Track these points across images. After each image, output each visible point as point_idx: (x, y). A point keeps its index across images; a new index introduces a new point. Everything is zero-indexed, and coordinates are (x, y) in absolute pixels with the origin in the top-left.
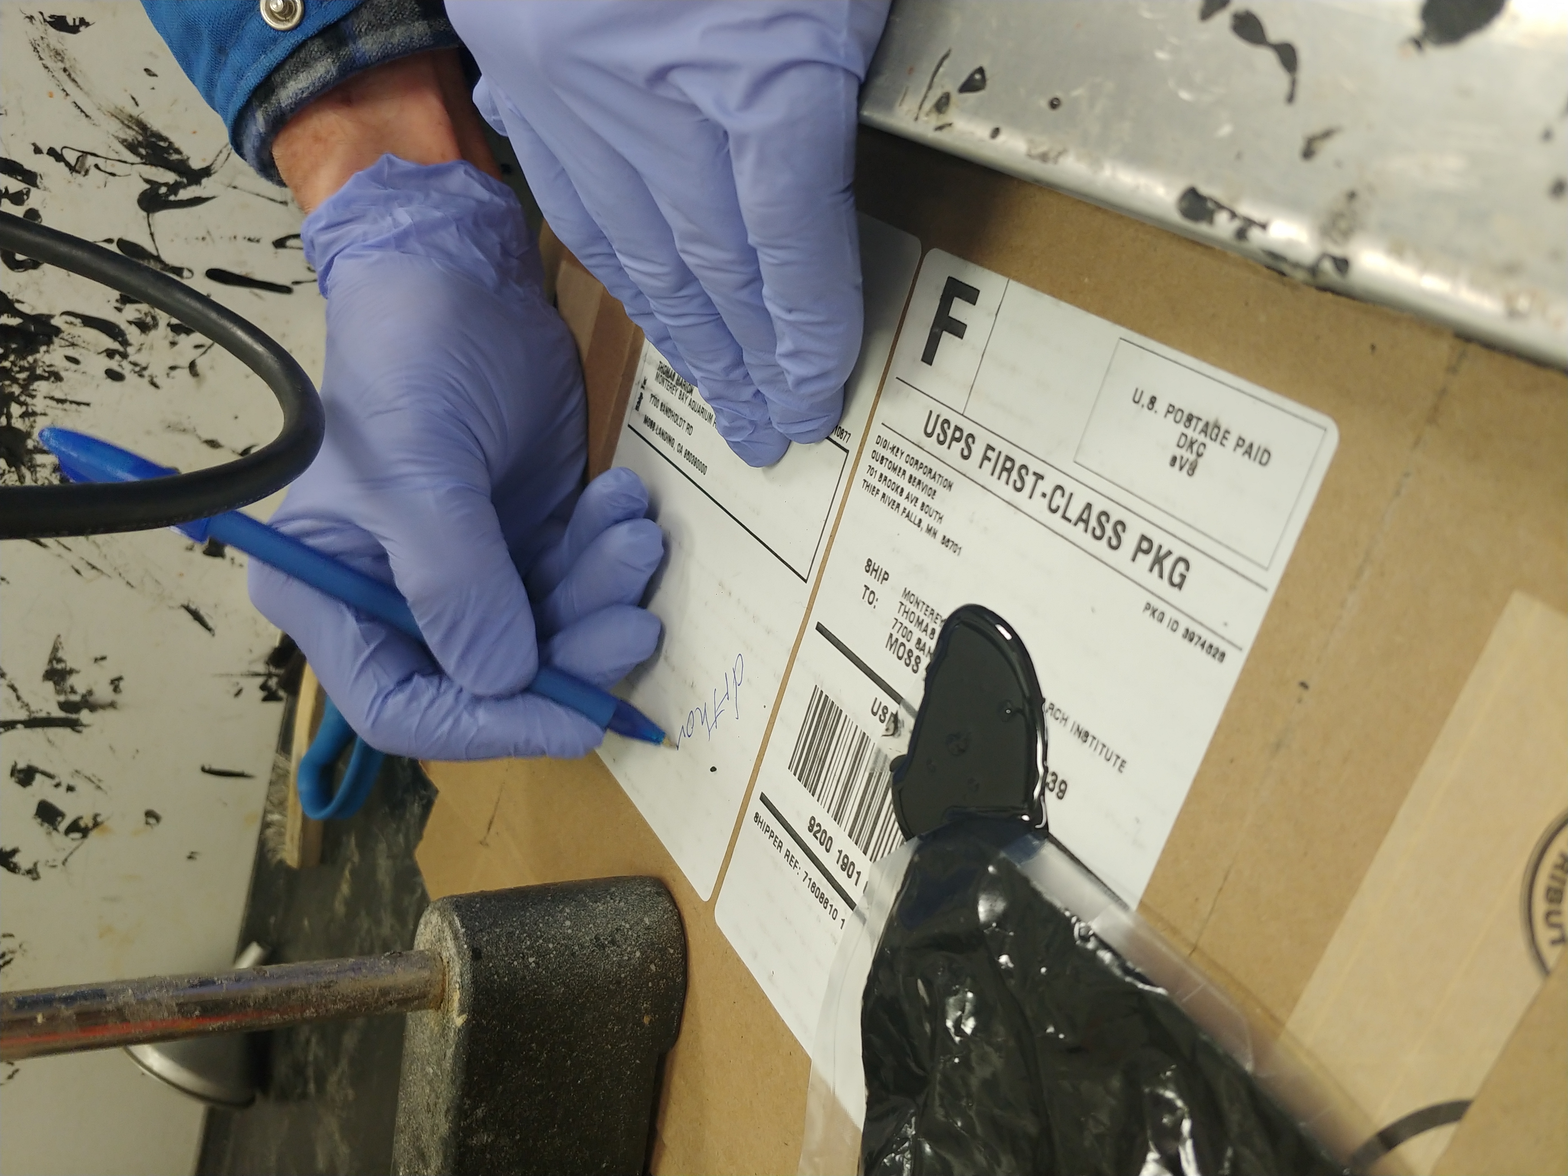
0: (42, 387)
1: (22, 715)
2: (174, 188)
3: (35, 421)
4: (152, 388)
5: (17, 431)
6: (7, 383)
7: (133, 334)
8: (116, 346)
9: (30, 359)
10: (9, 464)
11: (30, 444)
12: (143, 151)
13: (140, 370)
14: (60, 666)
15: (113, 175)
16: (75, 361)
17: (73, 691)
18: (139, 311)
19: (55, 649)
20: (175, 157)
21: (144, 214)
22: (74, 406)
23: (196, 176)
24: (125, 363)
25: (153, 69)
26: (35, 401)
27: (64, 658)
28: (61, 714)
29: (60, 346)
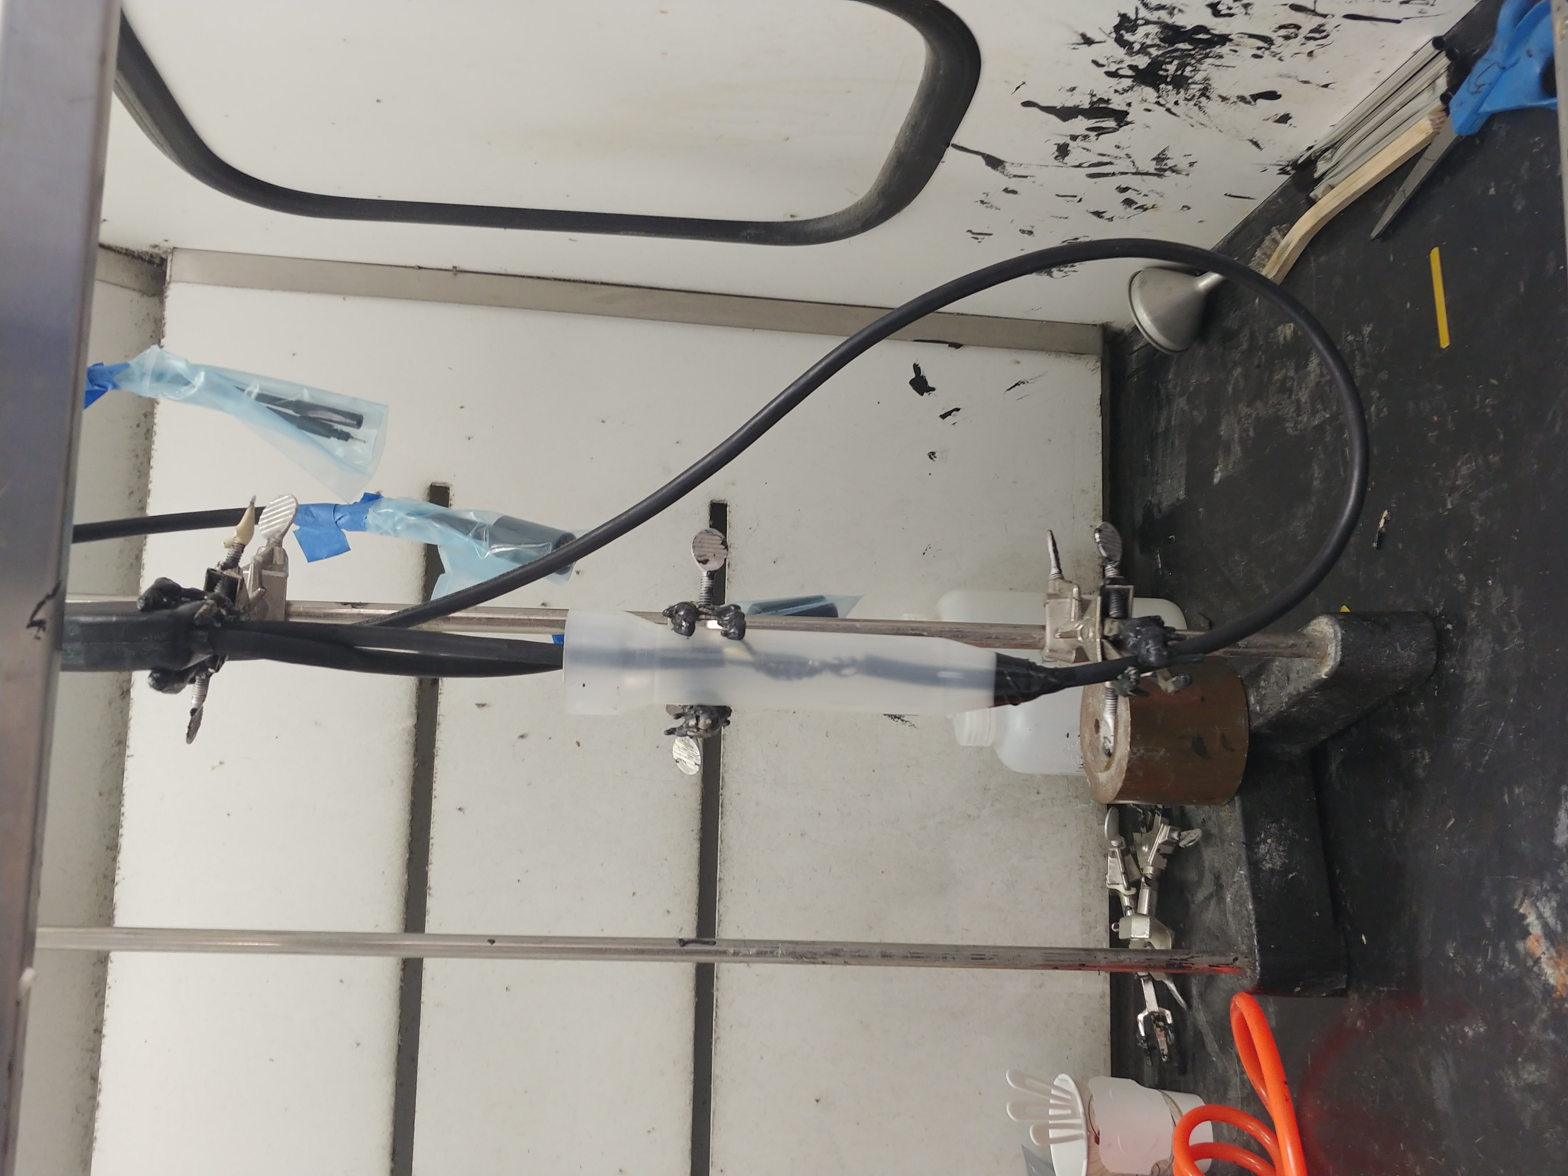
0: (1209, 61)
1: (1134, 171)
4: (1279, 61)
5: (1185, 76)
6: (1189, 59)
7: (1279, 41)
8: (1266, 45)
9: (1208, 50)
10: (1174, 88)
11: (1190, 81)
14: (1163, 156)
16: (1236, 51)
17: (1166, 164)
18: (1289, 31)
19: (1164, 151)
22: (1225, 68)
24: (1267, 52)
26: (1202, 66)
27: (1168, 154)
28: (1155, 172)
29: (1229, 45)
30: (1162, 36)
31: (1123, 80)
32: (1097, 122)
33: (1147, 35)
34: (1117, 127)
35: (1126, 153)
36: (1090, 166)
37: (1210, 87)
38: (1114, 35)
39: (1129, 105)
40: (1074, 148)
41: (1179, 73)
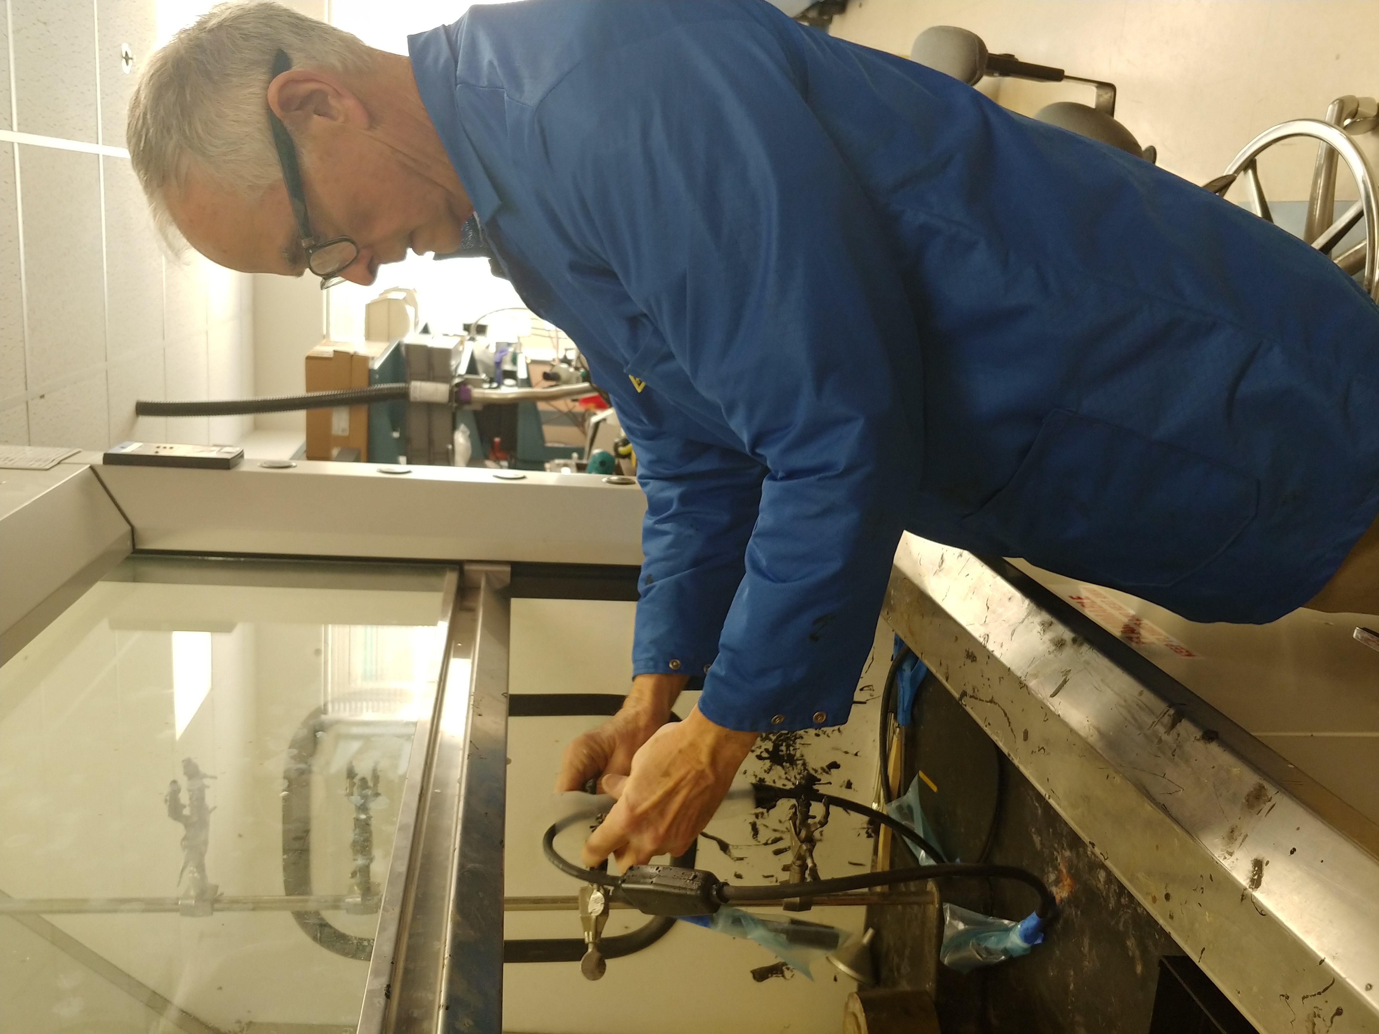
3: (796, 751)
10: (790, 764)
22: (806, 746)
26: (797, 745)
31: (766, 761)
35: (785, 827)
36: (772, 843)
37: (806, 762)
39: (774, 782)
40: (759, 825)
41: (788, 752)
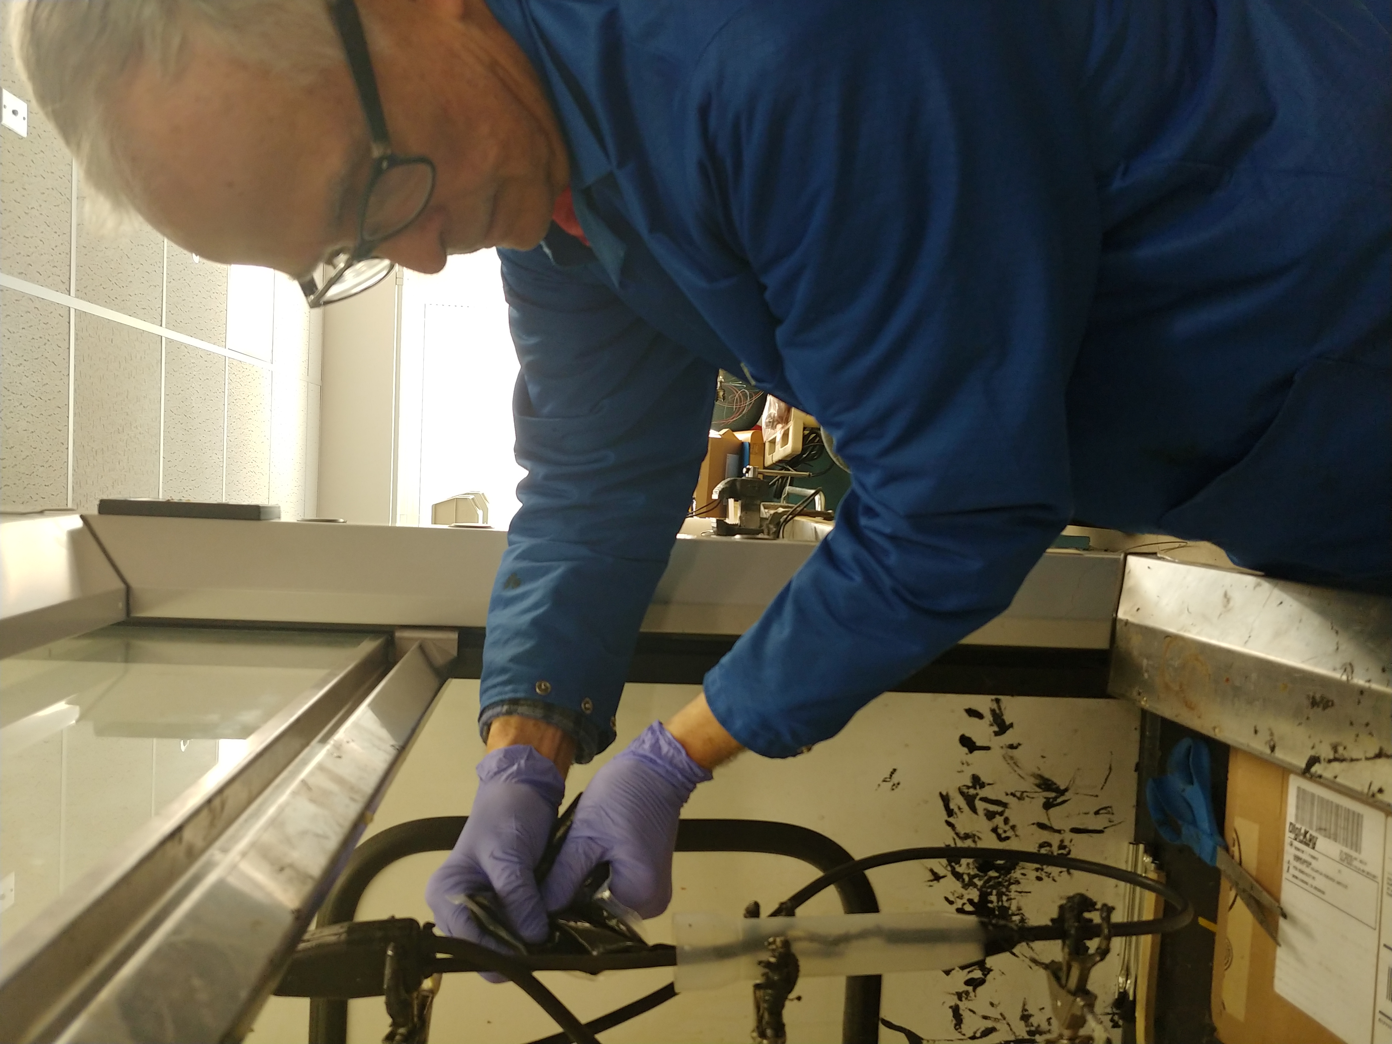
0: (1013, 887)
2: (1055, 798)
3: (1011, 902)
4: (1054, 882)
5: (1005, 907)
6: (1001, 887)
9: (1009, 876)
11: (1010, 912)
12: (1043, 787)
13: (1049, 875)
14: (1026, 1013)
15: (1033, 798)
16: (1024, 875)
17: (1032, 1024)
18: (1046, 850)
19: (1024, 1005)
20: (1054, 786)
21: (1045, 811)
22: (1025, 894)
23: (1062, 792)
24: (1043, 873)
25: (1044, 755)
26: (1011, 894)
27: (1027, 1009)
29: (1019, 869)
30: (977, 865)
31: (969, 917)
32: (969, 972)
33: (968, 864)
34: (983, 977)
35: (1001, 1012)
36: (981, 1036)
37: (1024, 918)
38: (949, 868)
40: (963, 1010)
41: (1000, 903)
